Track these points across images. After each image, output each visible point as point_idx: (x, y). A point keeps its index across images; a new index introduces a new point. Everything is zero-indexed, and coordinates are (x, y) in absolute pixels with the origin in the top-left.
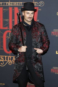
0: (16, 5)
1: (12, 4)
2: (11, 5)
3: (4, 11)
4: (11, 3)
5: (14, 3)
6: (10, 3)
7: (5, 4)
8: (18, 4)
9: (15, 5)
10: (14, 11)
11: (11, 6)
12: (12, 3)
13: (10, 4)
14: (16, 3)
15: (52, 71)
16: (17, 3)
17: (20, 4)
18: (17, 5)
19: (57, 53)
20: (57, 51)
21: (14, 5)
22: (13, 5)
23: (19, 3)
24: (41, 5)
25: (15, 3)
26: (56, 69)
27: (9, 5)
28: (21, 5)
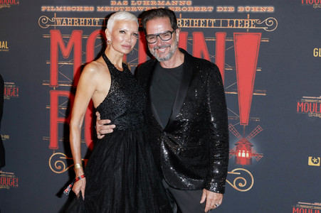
0: (199, 25)
1: (188, 23)
2: (184, 26)
4: (185, 20)
5: (192, 21)
6: (182, 21)
8: (205, 23)
9: (194, 27)
10: (191, 42)
11: (183, 29)
12: (187, 20)
13: (182, 23)
14: (199, 21)
16: (201, 20)
17: (210, 24)
18: (201, 26)
19: (310, 163)
20: (310, 158)
21: (192, 25)
22: (190, 27)
23: (208, 20)
24: (270, 28)
25: (195, 20)
26: (307, 207)
28: (213, 27)
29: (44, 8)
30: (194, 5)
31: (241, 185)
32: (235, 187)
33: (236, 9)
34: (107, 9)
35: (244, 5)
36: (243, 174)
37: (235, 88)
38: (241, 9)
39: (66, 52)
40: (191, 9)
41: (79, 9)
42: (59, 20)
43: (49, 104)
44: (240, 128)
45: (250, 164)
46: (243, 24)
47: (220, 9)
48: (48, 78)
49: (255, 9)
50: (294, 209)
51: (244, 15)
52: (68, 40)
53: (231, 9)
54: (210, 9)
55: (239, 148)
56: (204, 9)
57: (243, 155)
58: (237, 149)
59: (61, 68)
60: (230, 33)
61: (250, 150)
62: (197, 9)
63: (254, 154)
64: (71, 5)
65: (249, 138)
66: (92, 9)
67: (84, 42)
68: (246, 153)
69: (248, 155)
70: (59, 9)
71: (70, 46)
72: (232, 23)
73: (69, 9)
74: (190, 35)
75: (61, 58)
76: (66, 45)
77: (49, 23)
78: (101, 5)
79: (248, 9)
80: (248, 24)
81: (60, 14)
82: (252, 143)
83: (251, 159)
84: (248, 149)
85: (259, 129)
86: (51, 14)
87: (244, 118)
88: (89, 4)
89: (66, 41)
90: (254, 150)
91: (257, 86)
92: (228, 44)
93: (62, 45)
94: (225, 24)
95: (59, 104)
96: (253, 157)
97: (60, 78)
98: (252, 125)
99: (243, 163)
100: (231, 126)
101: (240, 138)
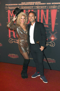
1: (40, 7)
7: (35, 7)
10: (41, 12)
11: (39, 9)
16: (43, 6)
17: (45, 8)
18: (43, 8)
24: (59, 8)
27: (38, 8)
29: (6, 5)
30: (41, 3)
32: (51, 46)
33: (51, 4)
34: (21, 4)
35: (53, 2)
36: (53, 43)
37: (51, 23)
38: (52, 3)
39: (12, 15)
40: (40, 4)
41: (14, 5)
42: (10, 7)
44: (52, 32)
46: (53, 7)
47: (47, 4)
48: (8, 21)
49: (56, 3)
51: (53, 5)
53: (50, 4)
54: (45, 4)
56: (43, 4)
57: (53, 38)
58: (51, 37)
59: (10, 19)
60: (50, 9)
62: (42, 4)
64: (12, 4)
65: (54, 34)
66: (17, 5)
70: (10, 5)
72: (50, 7)
73: (12, 5)
74: (40, 10)
75: (10, 16)
76: (11, 13)
77: (7, 8)
78: (19, 4)
79: (54, 3)
80: (54, 7)
81: (10, 6)
84: (54, 37)
86: (8, 6)
87: (53, 30)
88: (17, 4)
91: (56, 22)
92: (49, 12)
94: (49, 7)
96: (55, 39)
98: (55, 31)
99: (53, 40)
100: (50, 32)
101: (52, 34)
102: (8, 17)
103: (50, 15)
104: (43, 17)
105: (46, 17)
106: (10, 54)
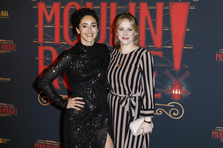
3: (118, 10)
10: (138, 9)
11: (133, 0)
15: (214, 135)
31: (174, 114)
32: (170, 115)
36: (176, 106)
37: (170, 43)
39: (49, 18)
43: (37, 56)
44: (174, 73)
45: (181, 99)
48: (36, 37)
50: (213, 132)
52: (50, 9)
55: (173, 87)
57: (176, 92)
58: (172, 88)
59: (45, 30)
61: (181, 89)
63: (184, 92)
65: (181, 80)
67: (62, 11)
68: (178, 91)
69: (179, 92)
71: (51, 14)
75: (45, 22)
76: (49, 13)
82: (183, 84)
83: (182, 95)
84: (180, 88)
85: (188, 73)
87: (177, 65)
89: (49, 10)
90: (184, 89)
91: (187, 41)
92: (165, 11)
93: (46, 13)
95: (45, 56)
96: (183, 94)
97: (45, 37)
98: (183, 70)
99: (176, 98)
100: (167, 72)
101: (174, 80)
102: (37, 23)
103: (167, 21)
104: (147, 26)
105: (154, 24)
106: (40, 142)
